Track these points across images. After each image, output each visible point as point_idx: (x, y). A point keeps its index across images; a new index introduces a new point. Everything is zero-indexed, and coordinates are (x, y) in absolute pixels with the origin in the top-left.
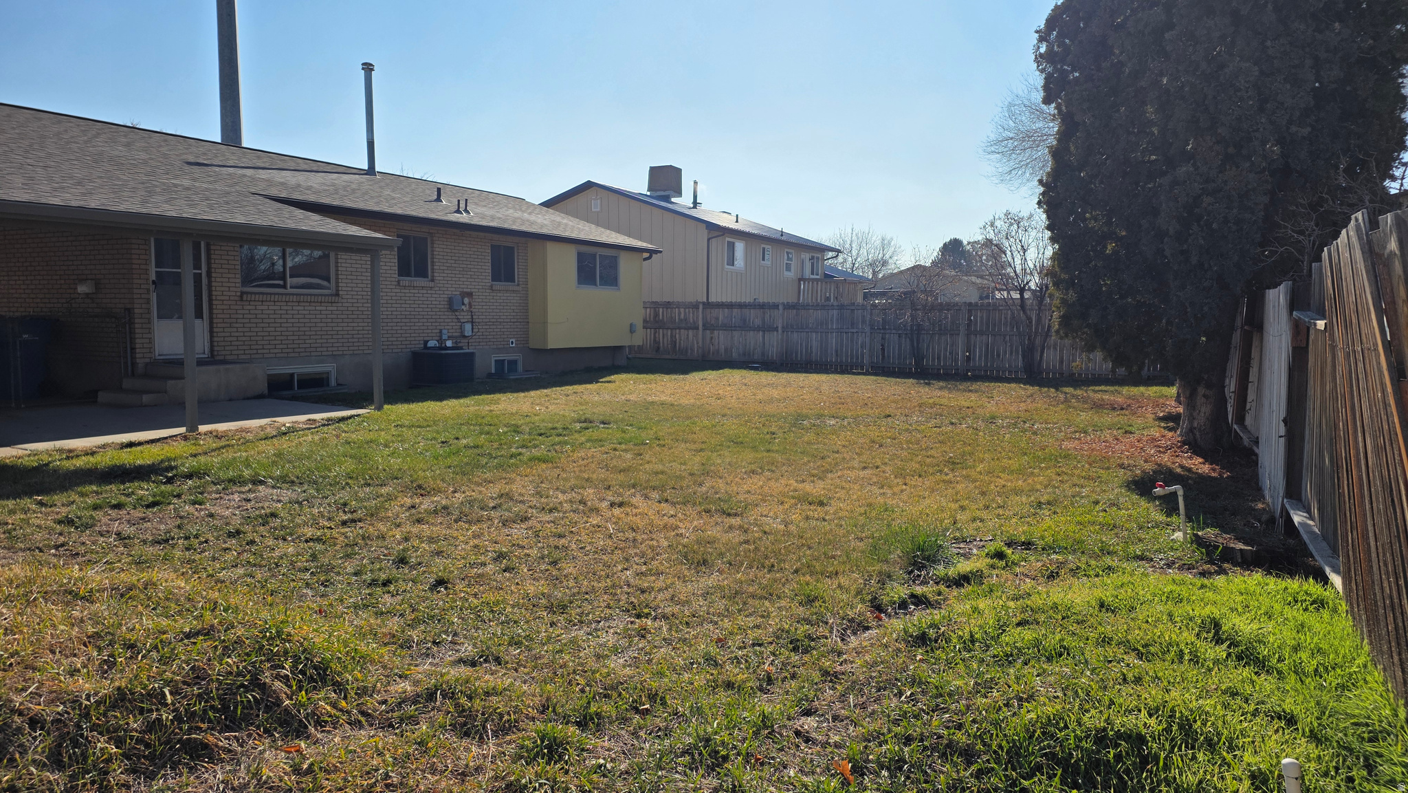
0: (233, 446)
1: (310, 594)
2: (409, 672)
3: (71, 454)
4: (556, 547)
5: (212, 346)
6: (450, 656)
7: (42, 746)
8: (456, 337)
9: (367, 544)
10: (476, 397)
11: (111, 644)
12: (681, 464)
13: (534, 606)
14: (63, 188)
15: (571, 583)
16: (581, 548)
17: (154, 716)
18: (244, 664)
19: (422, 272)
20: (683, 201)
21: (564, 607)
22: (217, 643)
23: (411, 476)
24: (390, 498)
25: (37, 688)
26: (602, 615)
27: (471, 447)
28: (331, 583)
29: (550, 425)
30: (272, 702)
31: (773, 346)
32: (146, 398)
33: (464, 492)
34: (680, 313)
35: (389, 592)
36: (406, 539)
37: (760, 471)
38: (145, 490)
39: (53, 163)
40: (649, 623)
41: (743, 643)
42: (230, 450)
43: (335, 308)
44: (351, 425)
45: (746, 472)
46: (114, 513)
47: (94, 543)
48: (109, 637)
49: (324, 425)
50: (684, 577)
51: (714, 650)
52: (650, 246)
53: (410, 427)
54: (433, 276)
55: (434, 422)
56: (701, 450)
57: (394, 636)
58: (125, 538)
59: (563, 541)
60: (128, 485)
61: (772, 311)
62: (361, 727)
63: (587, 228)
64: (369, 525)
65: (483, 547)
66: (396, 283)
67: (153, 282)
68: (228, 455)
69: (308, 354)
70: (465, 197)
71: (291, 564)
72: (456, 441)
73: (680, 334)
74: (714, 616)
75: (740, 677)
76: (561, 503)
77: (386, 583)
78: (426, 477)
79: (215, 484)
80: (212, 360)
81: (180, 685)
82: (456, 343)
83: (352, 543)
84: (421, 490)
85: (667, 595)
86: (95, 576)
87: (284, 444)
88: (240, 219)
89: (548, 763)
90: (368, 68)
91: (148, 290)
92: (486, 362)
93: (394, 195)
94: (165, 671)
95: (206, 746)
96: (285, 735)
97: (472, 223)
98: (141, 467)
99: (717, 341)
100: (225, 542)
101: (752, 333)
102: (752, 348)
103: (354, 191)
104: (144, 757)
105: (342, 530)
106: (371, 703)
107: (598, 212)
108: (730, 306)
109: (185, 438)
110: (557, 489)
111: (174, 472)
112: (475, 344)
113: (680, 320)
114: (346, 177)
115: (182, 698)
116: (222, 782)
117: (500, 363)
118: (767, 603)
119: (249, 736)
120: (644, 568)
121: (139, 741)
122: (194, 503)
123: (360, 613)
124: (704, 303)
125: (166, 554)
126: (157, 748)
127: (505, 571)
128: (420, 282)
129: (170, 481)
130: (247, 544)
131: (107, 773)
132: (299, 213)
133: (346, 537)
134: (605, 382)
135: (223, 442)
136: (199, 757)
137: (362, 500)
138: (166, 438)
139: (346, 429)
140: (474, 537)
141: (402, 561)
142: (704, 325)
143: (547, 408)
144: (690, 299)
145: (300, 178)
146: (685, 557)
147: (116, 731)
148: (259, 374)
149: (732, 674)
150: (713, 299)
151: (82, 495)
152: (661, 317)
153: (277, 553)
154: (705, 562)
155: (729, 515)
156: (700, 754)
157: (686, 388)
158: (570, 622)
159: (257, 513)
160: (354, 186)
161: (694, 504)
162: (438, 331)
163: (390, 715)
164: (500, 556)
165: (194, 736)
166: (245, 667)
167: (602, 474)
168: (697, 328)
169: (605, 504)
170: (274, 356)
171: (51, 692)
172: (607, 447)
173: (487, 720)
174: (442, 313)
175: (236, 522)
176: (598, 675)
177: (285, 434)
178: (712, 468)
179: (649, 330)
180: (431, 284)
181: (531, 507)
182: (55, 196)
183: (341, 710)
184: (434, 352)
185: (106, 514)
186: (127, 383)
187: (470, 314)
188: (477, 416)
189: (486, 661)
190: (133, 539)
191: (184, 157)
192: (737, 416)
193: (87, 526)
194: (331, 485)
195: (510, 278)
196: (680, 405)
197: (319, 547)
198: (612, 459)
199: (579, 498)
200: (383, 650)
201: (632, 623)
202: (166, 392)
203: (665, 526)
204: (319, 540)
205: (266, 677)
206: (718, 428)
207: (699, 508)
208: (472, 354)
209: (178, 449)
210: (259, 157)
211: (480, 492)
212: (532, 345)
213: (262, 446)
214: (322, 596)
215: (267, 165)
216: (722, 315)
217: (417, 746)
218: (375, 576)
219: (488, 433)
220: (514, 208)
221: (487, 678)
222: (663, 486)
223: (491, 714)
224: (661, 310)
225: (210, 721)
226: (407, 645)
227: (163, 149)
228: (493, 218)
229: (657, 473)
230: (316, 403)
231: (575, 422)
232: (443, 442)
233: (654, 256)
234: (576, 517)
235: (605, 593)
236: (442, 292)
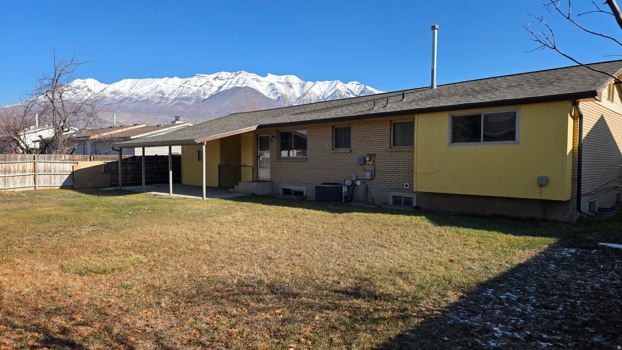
5: (270, 177)
8: (363, 179)
19: (347, 145)
43: (306, 164)
66: (331, 152)
67: (259, 156)
69: (296, 182)
82: (363, 182)
91: (257, 158)
92: (385, 195)
112: (377, 184)
117: (395, 198)
128: (347, 150)
162: (352, 175)
170: (285, 181)
236: (355, 155)
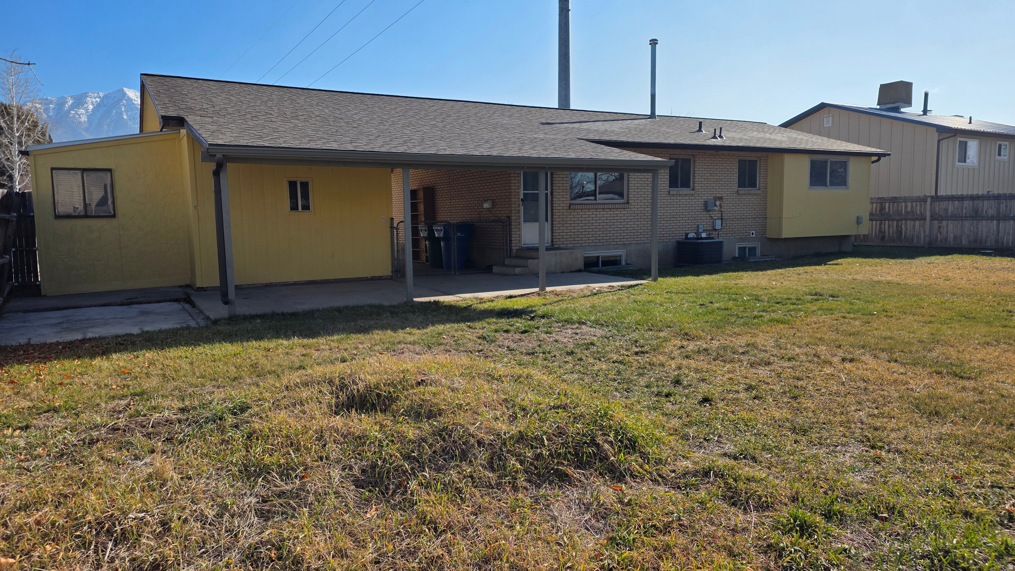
0: (565, 300)
1: (619, 396)
2: (689, 455)
3: (482, 301)
4: (796, 387)
5: (552, 239)
6: (717, 451)
7: (484, 456)
8: (709, 230)
9: (652, 369)
10: (725, 274)
11: (514, 406)
12: (910, 332)
13: (780, 426)
14: (479, 145)
15: (810, 415)
16: (817, 390)
17: (539, 451)
18: (586, 429)
19: (686, 184)
20: (913, 110)
21: (805, 431)
22: (570, 414)
23: (680, 326)
24: (666, 340)
25: (480, 424)
26: (839, 442)
27: (722, 309)
28: (631, 391)
29: (785, 296)
30: (603, 457)
31: (1009, 234)
32: (517, 270)
33: (719, 340)
34: (906, 207)
35: (670, 402)
36: (679, 368)
37: (995, 343)
38: (519, 323)
39: (474, 132)
40: (883, 454)
41: (981, 483)
42: (565, 303)
43: (626, 212)
44: (636, 291)
45: (979, 344)
46: (505, 335)
47: (496, 351)
48: (512, 403)
49: (619, 290)
50: (916, 423)
51: (950, 484)
52: (879, 151)
53: (677, 293)
54: (694, 186)
55: (694, 290)
56: (930, 322)
57: (676, 430)
58: (512, 350)
59: (800, 383)
60: (511, 320)
61: (1008, 201)
62: (659, 484)
63: (820, 141)
64: (653, 356)
65: (736, 379)
66: (667, 193)
67: (522, 200)
68: (564, 305)
69: (609, 243)
70: (719, 127)
71: (605, 376)
72: (710, 304)
73: (906, 224)
74: (948, 457)
75: (978, 510)
76: (797, 355)
77: (668, 395)
78: (690, 327)
79: (557, 323)
80: (552, 248)
81: (552, 436)
82: (709, 234)
83: (642, 367)
84: (688, 337)
85: (902, 434)
86: (501, 369)
87: (595, 300)
88: (573, 156)
89: (801, 536)
90: (654, 43)
91: (519, 204)
92: (731, 248)
93: (668, 131)
94: (543, 426)
95: (567, 475)
96: (613, 478)
97: (725, 145)
98: (517, 310)
99: (945, 229)
100: (565, 358)
101: (984, 222)
102: (984, 235)
103: (641, 130)
104: (534, 474)
105: (635, 358)
106: (665, 470)
107: (829, 127)
108: (961, 198)
109: (539, 294)
110: (794, 344)
111: (535, 314)
112: (723, 235)
113: (907, 212)
114: (636, 122)
115: (553, 443)
116: (577, 499)
117: (743, 250)
118: (1006, 455)
119: (591, 474)
120: (876, 411)
121: (532, 464)
122: (547, 333)
123: (652, 412)
124: (932, 197)
125: (533, 361)
126: (541, 471)
127: (754, 398)
128: (685, 191)
129: (532, 319)
130: (578, 360)
131: (516, 479)
132: (607, 149)
133: (638, 362)
134: (832, 264)
135: (560, 298)
136: (563, 481)
137: (647, 340)
138: (529, 294)
139: (634, 293)
140: (729, 372)
141: (677, 382)
142: (931, 216)
143: (782, 283)
144: (917, 193)
145: (607, 126)
146: (917, 407)
147: (519, 456)
148: (578, 257)
149: (969, 506)
150: (942, 192)
151: (489, 323)
152: (887, 211)
153: (596, 368)
154: (937, 413)
155: (962, 378)
156: (940, 561)
157: (913, 270)
158: (811, 442)
159: (583, 342)
160: (641, 127)
161: (924, 366)
162: (696, 226)
163: (678, 481)
164: (749, 388)
165: (560, 467)
166: (587, 431)
167: (834, 336)
168: (925, 219)
169: (836, 360)
170: (587, 244)
171: (487, 428)
172: (838, 315)
173: (749, 498)
174: (700, 213)
175: (571, 346)
176: (839, 484)
177: (595, 294)
178: (943, 338)
179: (874, 222)
180: (692, 192)
181: (772, 355)
182: (476, 150)
183: (645, 470)
184: (692, 241)
185: (501, 335)
186: (507, 262)
187: (720, 213)
188: (726, 288)
189: (744, 458)
190: (516, 351)
191: (540, 120)
192: (969, 295)
193: (493, 341)
194: (626, 328)
195: (753, 184)
196: (907, 284)
197: (621, 367)
198: (841, 325)
199: (814, 352)
200: (671, 438)
201: (867, 451)
202: (527, 267)
203: (895, 381)
204: (621, 362)
205: (599, 440)
206: (947, 304)
207: (929, 370)
208: (721, 243)
209: (535, 301)
210: (582, 115)
211: (732, 341)
212: (768, 236)
213: (583, 301)
214: (626, 398)
215: (586, 120)
216: (951, 207)
217: (699, 504)
218: (660, 390)
219: (735, 300)
220: (758, 131)
221: (746, 470)
222: (892, 349)
223: (751, 495)
224: (887, 204)
225: (568, 461)
226: (685, 437)
227: (529, 116)
228: (741, 139)
229: (885, 338)
230: (613, 275)
231: (807, 295)
232: (701, 305)
233: (882, 158)
234: (812, 366)
235: (841, 426)
236: (700, 198)
